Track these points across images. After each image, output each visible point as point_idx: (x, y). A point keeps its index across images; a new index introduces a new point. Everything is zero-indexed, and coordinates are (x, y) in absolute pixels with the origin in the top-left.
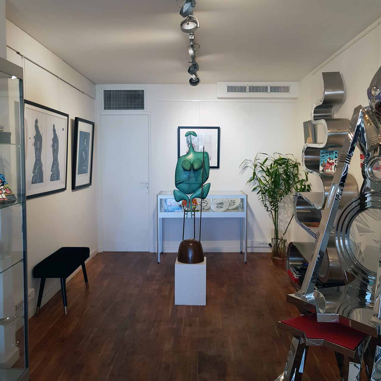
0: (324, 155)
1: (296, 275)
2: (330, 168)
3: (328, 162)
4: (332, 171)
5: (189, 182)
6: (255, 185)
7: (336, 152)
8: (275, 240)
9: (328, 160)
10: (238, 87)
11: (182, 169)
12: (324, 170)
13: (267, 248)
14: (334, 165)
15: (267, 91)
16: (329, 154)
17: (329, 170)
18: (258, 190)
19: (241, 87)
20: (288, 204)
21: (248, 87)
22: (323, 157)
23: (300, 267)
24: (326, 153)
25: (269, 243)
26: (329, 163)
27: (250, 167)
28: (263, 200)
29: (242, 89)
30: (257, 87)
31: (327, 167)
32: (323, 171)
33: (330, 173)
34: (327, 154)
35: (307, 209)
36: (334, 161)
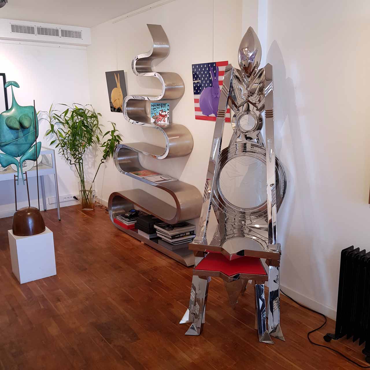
0: (155, 107)
1: (128, 222)
2: (163, 120)
3: (160, 115)
4: (165, 122)
5: (18, 143)
6: (52, 138)
7: (168, 105)
8: (83, 192)
9: (161, 112)
10: (24, 27)
11: (7, 127)
12: (157, 122)
13: (72, 202)
14: (167, 118)
15: (57, 35)
16: (162, 106)
17: (162, 122)
18: (56, 143)
19: (28, 28)
20: (88, 155)
21: (36, 29)
22: (154, 110)
23: (129, 214)
24: (158, 105)
25: (73, 196)
26: (162, 115)
27: (45, 120)
28: (64, 154)
29: (30, 30)
30: (46, 29)
31: (160, 120)
32: (155, 123)
33: (163, 125)
34: (159, 107)
35: (127, 160)
36: (167, 113)
